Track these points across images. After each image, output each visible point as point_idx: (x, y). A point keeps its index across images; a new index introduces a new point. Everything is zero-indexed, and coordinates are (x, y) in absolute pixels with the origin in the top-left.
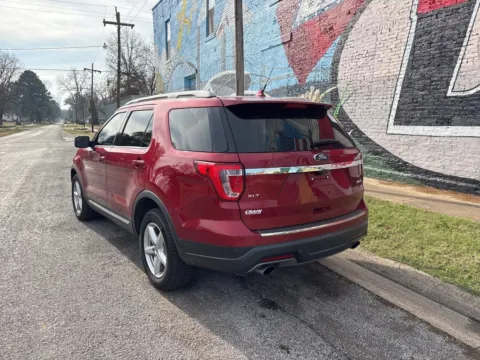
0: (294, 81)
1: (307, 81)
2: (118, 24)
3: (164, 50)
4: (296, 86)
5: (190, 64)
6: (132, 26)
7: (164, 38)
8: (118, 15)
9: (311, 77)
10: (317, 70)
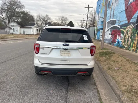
0: (127, 22)
1: (130, 22)
2: (89, 8)
3: (98, 14)
4: (127, 23)
5: (103, 17)
6: (92, 8)
7: (98, 11)
8: (89, 5)
9: (131, 21)
10: (133, 18)
